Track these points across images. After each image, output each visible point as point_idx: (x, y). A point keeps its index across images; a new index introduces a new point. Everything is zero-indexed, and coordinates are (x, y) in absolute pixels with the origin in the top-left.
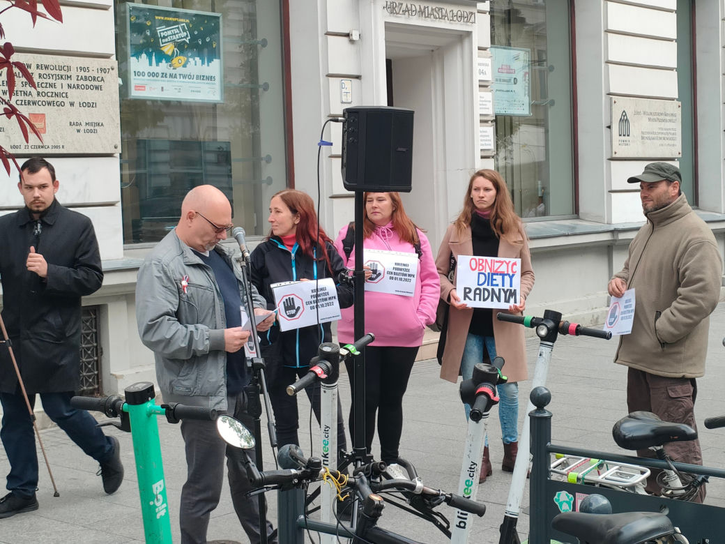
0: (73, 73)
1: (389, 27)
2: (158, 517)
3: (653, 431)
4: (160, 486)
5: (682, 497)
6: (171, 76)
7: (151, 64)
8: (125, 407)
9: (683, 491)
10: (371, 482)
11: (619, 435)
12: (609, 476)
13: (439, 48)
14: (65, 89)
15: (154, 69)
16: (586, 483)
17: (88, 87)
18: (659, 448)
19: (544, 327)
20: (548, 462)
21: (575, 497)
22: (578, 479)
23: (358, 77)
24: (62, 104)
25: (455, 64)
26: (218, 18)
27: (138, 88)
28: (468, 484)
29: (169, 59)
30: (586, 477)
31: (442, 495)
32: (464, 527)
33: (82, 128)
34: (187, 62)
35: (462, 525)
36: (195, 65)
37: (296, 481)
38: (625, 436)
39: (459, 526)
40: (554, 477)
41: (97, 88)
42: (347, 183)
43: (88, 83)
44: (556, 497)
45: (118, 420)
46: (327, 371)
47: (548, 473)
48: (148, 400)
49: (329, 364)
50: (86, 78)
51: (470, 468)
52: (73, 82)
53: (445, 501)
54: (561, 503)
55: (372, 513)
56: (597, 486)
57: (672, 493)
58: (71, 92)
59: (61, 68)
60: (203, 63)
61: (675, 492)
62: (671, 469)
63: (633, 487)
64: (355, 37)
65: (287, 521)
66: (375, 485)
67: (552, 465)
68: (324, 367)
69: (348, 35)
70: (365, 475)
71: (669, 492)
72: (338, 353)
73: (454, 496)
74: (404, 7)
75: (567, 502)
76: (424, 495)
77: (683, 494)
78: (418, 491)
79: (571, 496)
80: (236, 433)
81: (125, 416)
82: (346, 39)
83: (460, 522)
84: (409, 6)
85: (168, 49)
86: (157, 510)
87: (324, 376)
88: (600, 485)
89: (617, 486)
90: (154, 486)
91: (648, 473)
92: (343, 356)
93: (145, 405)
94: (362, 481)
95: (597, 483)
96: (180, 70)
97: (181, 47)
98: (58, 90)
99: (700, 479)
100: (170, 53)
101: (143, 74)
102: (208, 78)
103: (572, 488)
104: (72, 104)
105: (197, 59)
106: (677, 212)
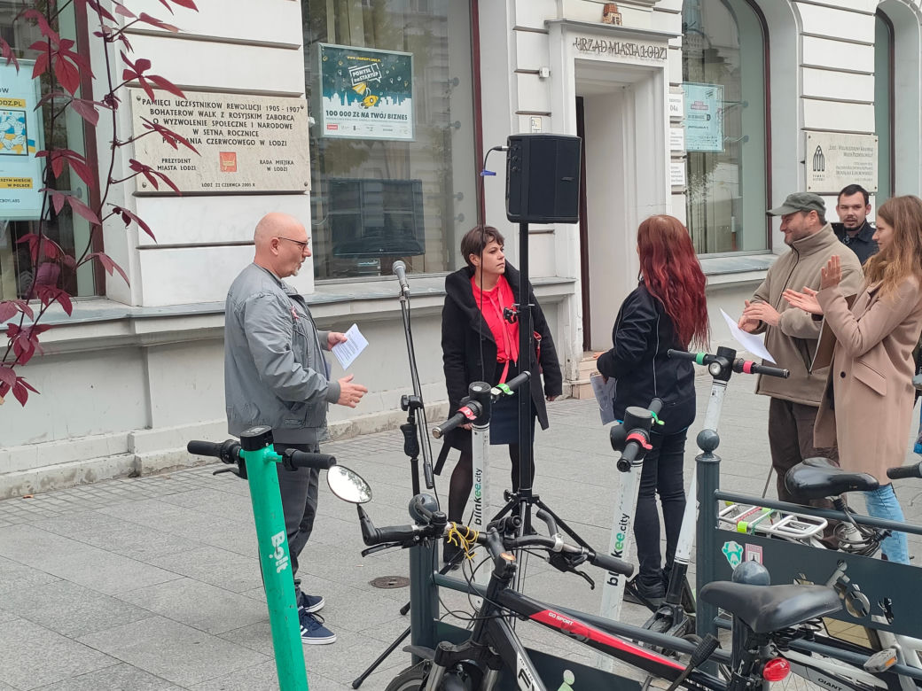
0: (263, 112)
1: (579, 64)
2: (278, 571)
3: (829, 479)
4: (281, 538)
5: (862, 552)
6: (363, 115)
7: (343, 104)
8: (242, 453)
9: (864, 545)
10: (504, 538)
11: (792, 483)
12: (782, 527)
13: (630, 84)
14: (256, 128)
15: (346, 108)
16: (757, 533)
17: (277, 126)
18: (836, 498)
19: (716, 364)
20: (715, 509)
21: (744, 548)
22: (748, 529)
23: (548, 114)
24: (252, 143)
25: (646, 99)
26: (409, 57)
27: (330, 127)
28: (620, 538)
29: (361, 98)
30: (757, 527)
31: (585, 553)
32: (616, 584)
33: (272, 166)
34: (379, 101)
35: (614, 581)
36: (388, 105)
37: (417, 538)
38: (799, 484)
39: (611, 583)
40: (722, 526)
41: (287, 126)
42: (510, 214)
43: (278, 121)
44: (724, 547)
45: (235, 466)
46: (477, 413)
47: (715, 521)
48: (265, 446)
49: (479, 405)
50: (276, 118)
51: (622, 521)
52: (264, 120)
53: (588, 559)
54: (730, 554)
55: (503, 575)
56: (768, 536)
57: (851, 547)
58: (260, 130)
59: (252, 107)
60: (395, 102)
61: (854, 546)
62: (849, 521)
63: (807, 539)
64: (545, 74)
65: (420, 577)
66: (509, 542)
67: (721, 513)
68: (474, 408)
69: (537, 72)
70: (498, 530)
71: (847, 546)
72: (489, 393)
73: (598, 555)
74: (594, 43)
75: (736, 553)
76: (565, 553)
77: (863, 549)
78: (557, 549)
79: (740, 547)
80: (355, 486)
81: (242, 462)
82: (536, 76)
83: (611, 579)
84: (599, 42)
85: (360, 88)
86: (277, 564)
87: (473, 418)
88: (773, 536)
89: (792, 538)
90: (274, 539)
91: (825, 524)
92: (495, 396)
93: (262, 450)
94: (494, 538)
95: (769, 533)
96: (372, 109)
97: (374, 88)
98: (248, 129)
99: (882, 533)
100: (362, 93)
101: (335, 113)
102: (399, 117)
103: (741, 539)
104: (262, 143)
105: (389, 98)
106: (824, 241)
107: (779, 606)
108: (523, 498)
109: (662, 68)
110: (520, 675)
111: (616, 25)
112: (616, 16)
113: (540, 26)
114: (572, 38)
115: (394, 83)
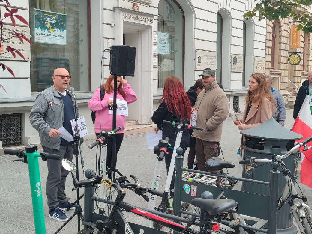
1: (124, 22)
2: (38, 196)
3: (220, 164)
4: (39, 184)
5: (229, 188)
6: (49, 35)
7: (42, 31)
8: (26, 153)
9: (229, 186)
10: (121, 184)
11: (208, 165)
12: (203, 180)
14: (11, 37)
16: (195, 182)
18: (221, 170)
19: (179, 125)
20: (181, 174)
21: (191, 187)
22: (192, 180)
23: (113, 39)
24: (10, 42)
25: (146, 37)
26: (66, 16)
27: (37, 38)
28: (155, 184)
29: (48, 29)
30: (195, 180)
31: (147, 189)
32: (153, 199)
34: (55, 30)
35: (153, 198)
36: (58, 32)
37: (92, 184)
38: (210, 166)
39: (152, 199)
40: (183, 179)
42: (112, 73)
44: (184, 186)
45: (23, 158)
46: (103, 140)
47: (181, 178)
48: (35, 151)
49: (104, 138)
51: (157, 178)
53: (148, 191)
54: (186, 189)
55: (121, 196)
56: (199, 183)
57: (225, 186)
58: (13, 38)
59: (9, 30)
60: (60, 31)
61: (226, 186)
62: (225, 177)
63: (211, 184)
64: (113, 25)
65: (88, 198)
66: (122, 185)
67: (183, 175)
68: (102, 139)
69: (110, 24)
70: (119, 181)
71: (224, 186)
72: (108, 133)
73: (151, 189)
74: (130, 16)
75: (188, 188)
76: (141, 189)
77: (230, 186)
78: (138, 188)
79: (189, 186)
80: (69, 164)
81: (25, 157)
82: (110, 26)
83: (152, 197)
84: (131, 16)
85: (48, 26)
86: (37, 193)
87: (102, 142)
88: (200, 183)
89: (206, 183)
90: (36, 184)
91: (217, 178)
92: (109, 135)
93: (33, 153)
94: (117, 184)
95: (199, 182)
96: (52, 33)
97: (53, 26)
98: (8, 37)
99: (235, 181)
100: (49, 27)
101: (39, 34)
102: (62, 37)
103: (190, 184)
104: (13, 43)
105: (58, 30)
106: (214, 86)
107: (219, 206)
108: (113, 170)
109: (151, 26)
110: (127, 231)
111: (137, 10)
112: (137, 7)
113: (112, 9)
114: (122, 14)
115: (60, 24)
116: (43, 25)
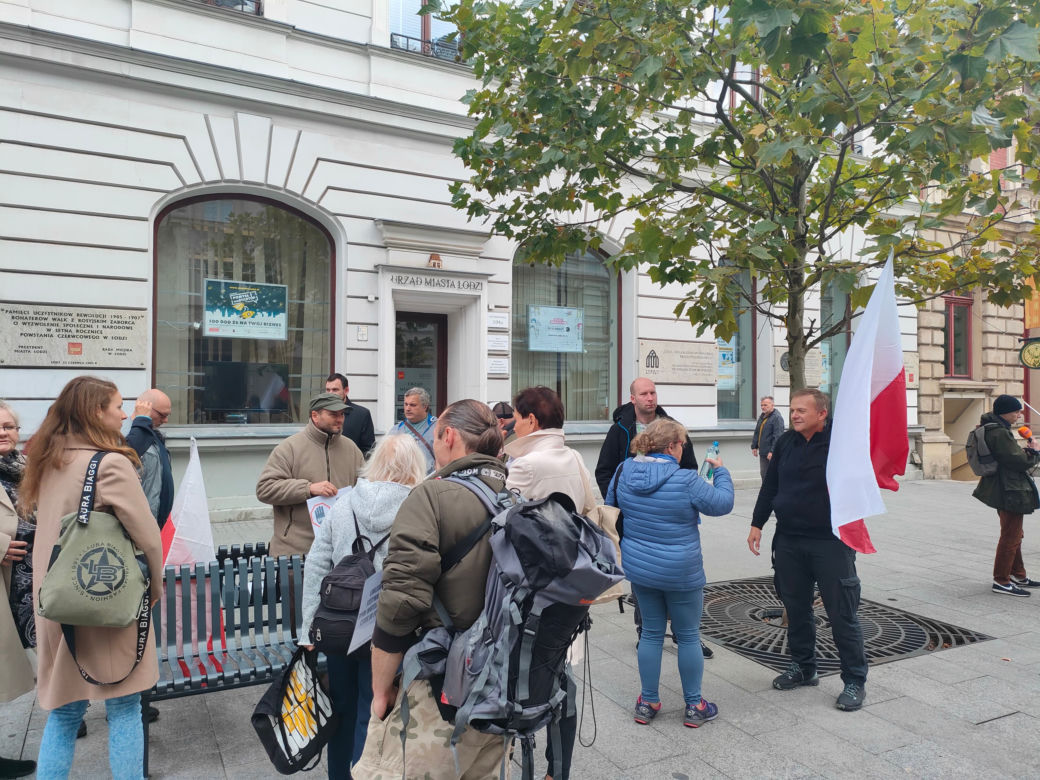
0: (108, 319)
1: (394, 292)
6: (241, 323)
7: (224, 315)
13: (465, 306)
14: (101, 328)
15: (226, 318)
17: (119, 328)
23: (377, 325)
24: (98, 337)
26: (284, 288)
27: (211, 330)
29: (238, 312)
33: (113, 352)
34: (256, 314)
36: (263, 317)
41: (128, 328)
43: (121, 325)
50: (119, 322)
52: (108, 324)
58: (104, 330)
59: (97, 316)
60: (270, 315)
64: (371, 298)
69: (366, 298)
74: (410, 279)
82: (365, 300)
84: (415, 279)
85: (239, 306)
96: (249, 319)
97: (251, 306)
98: (95, 329)
100: (241, 309)
101: (217, 321)
102: (274, 325)
104: (105, 338)
105: (264, 313)
109: (480, 296)
111: (437, 268)
112: (437, 262)
113: (371, 268)
114: (389, 276)
115: (268, 303)
116: (228, 306)
